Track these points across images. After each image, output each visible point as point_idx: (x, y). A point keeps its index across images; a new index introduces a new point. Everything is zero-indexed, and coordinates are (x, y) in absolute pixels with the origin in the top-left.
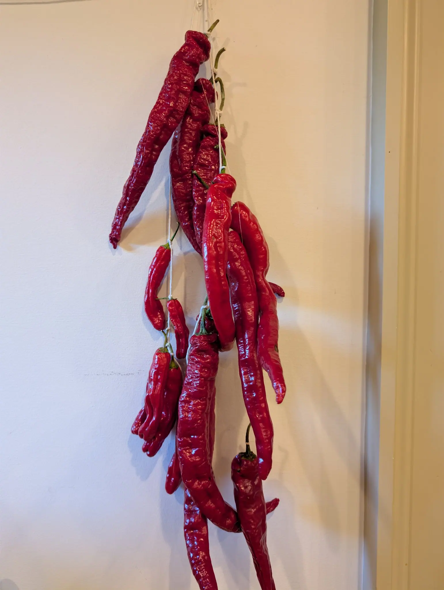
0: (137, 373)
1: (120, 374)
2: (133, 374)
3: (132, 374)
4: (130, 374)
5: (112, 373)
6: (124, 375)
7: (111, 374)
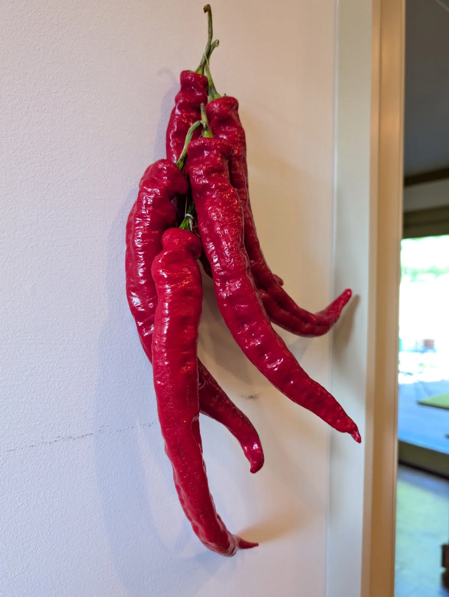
0: (99, 431)
1: (71, 437)
2: (92, 434)
3: (90, 434)
4: (86, 435)
5: (58, 439)
6: (78, 437)
7: (56, 441)
